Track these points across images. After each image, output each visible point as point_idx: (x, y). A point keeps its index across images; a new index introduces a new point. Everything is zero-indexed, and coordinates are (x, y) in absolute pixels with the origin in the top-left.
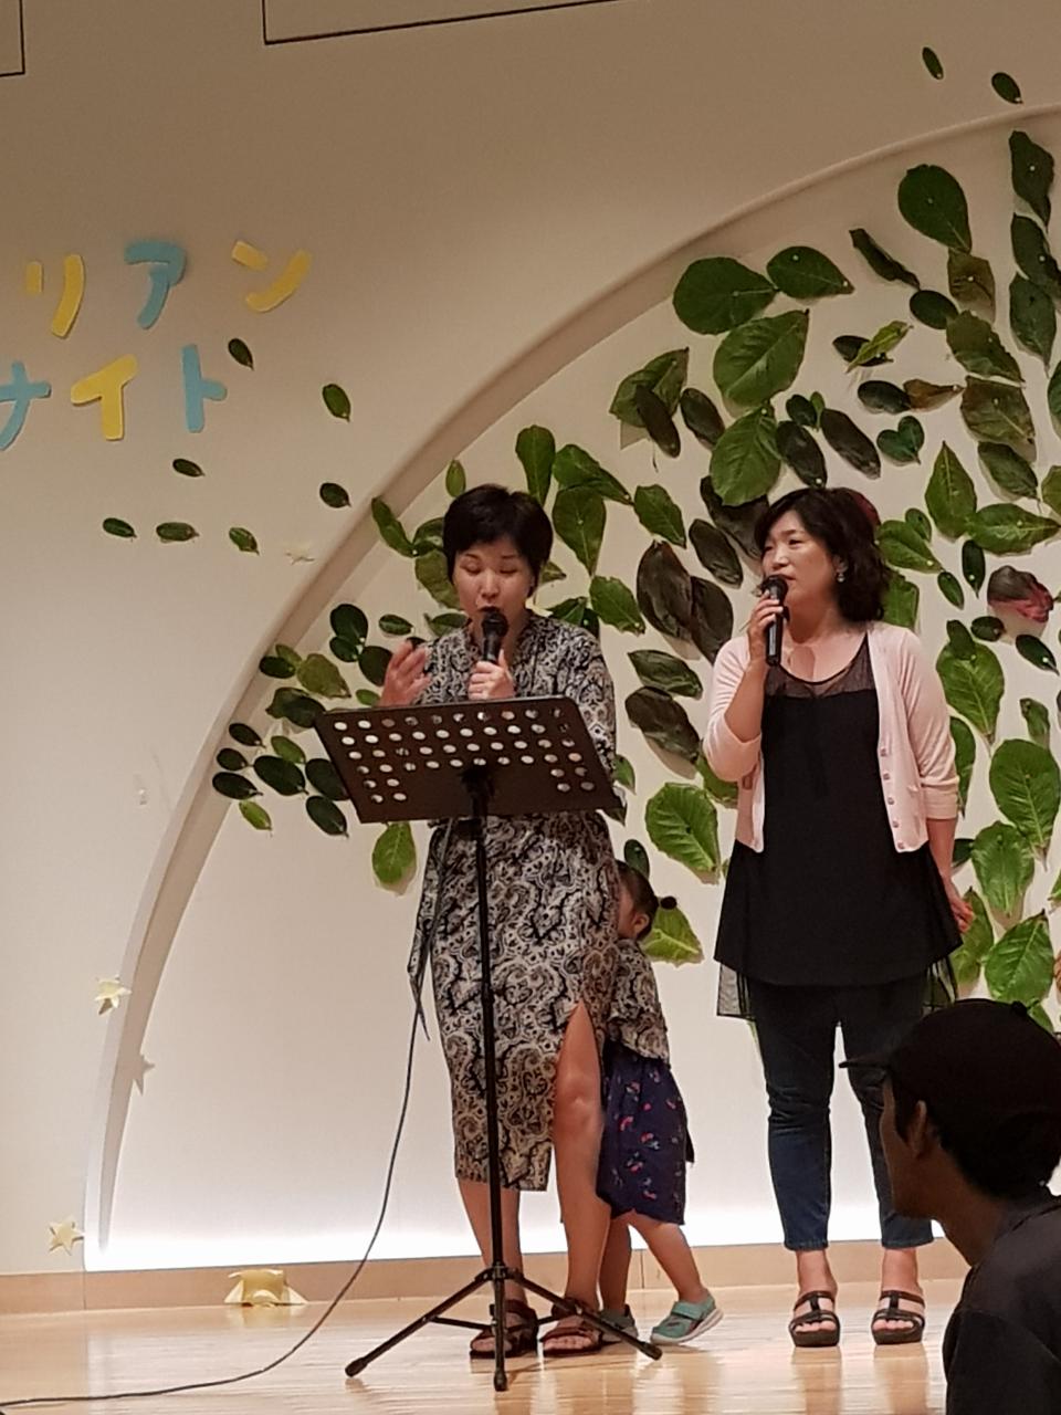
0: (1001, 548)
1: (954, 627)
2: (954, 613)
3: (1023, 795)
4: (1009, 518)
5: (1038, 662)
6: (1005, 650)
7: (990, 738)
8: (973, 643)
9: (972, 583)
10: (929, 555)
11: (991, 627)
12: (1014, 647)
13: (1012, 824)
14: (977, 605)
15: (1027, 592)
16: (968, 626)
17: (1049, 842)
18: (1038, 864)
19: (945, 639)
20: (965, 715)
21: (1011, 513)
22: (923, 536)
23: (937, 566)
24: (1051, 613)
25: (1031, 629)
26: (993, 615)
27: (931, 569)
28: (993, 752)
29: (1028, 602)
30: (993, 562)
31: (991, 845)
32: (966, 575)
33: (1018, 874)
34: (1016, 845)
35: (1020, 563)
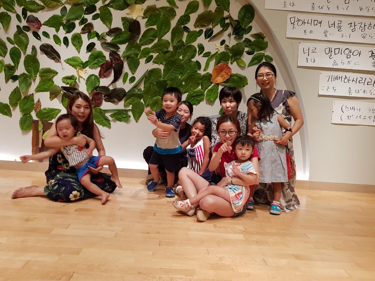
0: (31, 11)
1: (18, 27)
2: (19, 24)
3: (30, 67)
4: (34, 4)
5: (37, 38)
6: (30, 34)
7: (25, 53)
8: (23, 31)
9: (24, 17)
10: (14, 10)
11: (27, 29)
12: (32, 34)
13: (28, 74)
14: (24, 23)
15: (36, 22)
16: (22, 27)
17: (36, 78)
18: (33, 83)
19: (16, 30)
20: (19, 47)
21: (34, 3)
22: (13, 4)
23: (15, 12)
24: (41, 27)
25: (36, 30)
26: (28, 26)
27: (14, 13)
28: (25, 56)
29: (36, 24)
30: (29, 14)
31: (23, 77)
32: (22, 15)
33: (27, 84)
34: (28, 78)
35: (35, 15)
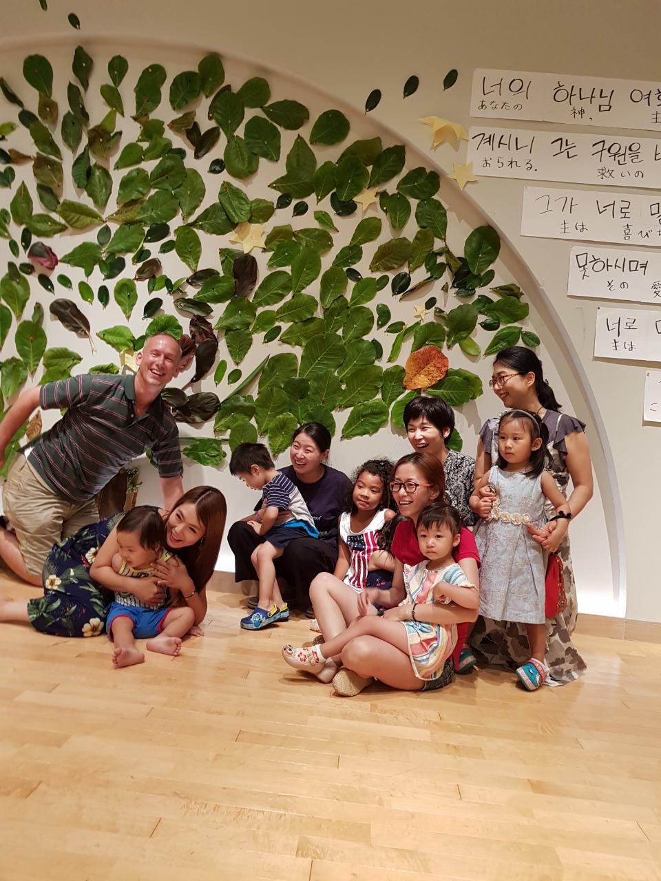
0: (40, 234)
1: (11, 265)
2: (12, 258)
3: (28, 347)
4: (45, 220)
5: (46, 288)
6: (33, 280)
7: (19, 317)
8: (20, 274)
9: (24, 247)
10: (7, 231)
11: (29, 269)
12: (37, 279)
13: (21, 359)
14: (23, 258)
15: (46, 255)
16: (18, 266)
17: (36, 370)
18: (29, 378)
19: (7, 271)
20: (10, 306)
21: (46, 218)
22: (6, 222)
23: (9, 237)
24: (56, 267)
25: (46, 272)
26: (31, 263)
27: (5, 237)
28: (19, 324)
29: (45, 259)
30: (35, 239)
31: (10, 367)
32: (22, 241)
33: (18, 380)
34: (21, 368)
35: (47, 242)
